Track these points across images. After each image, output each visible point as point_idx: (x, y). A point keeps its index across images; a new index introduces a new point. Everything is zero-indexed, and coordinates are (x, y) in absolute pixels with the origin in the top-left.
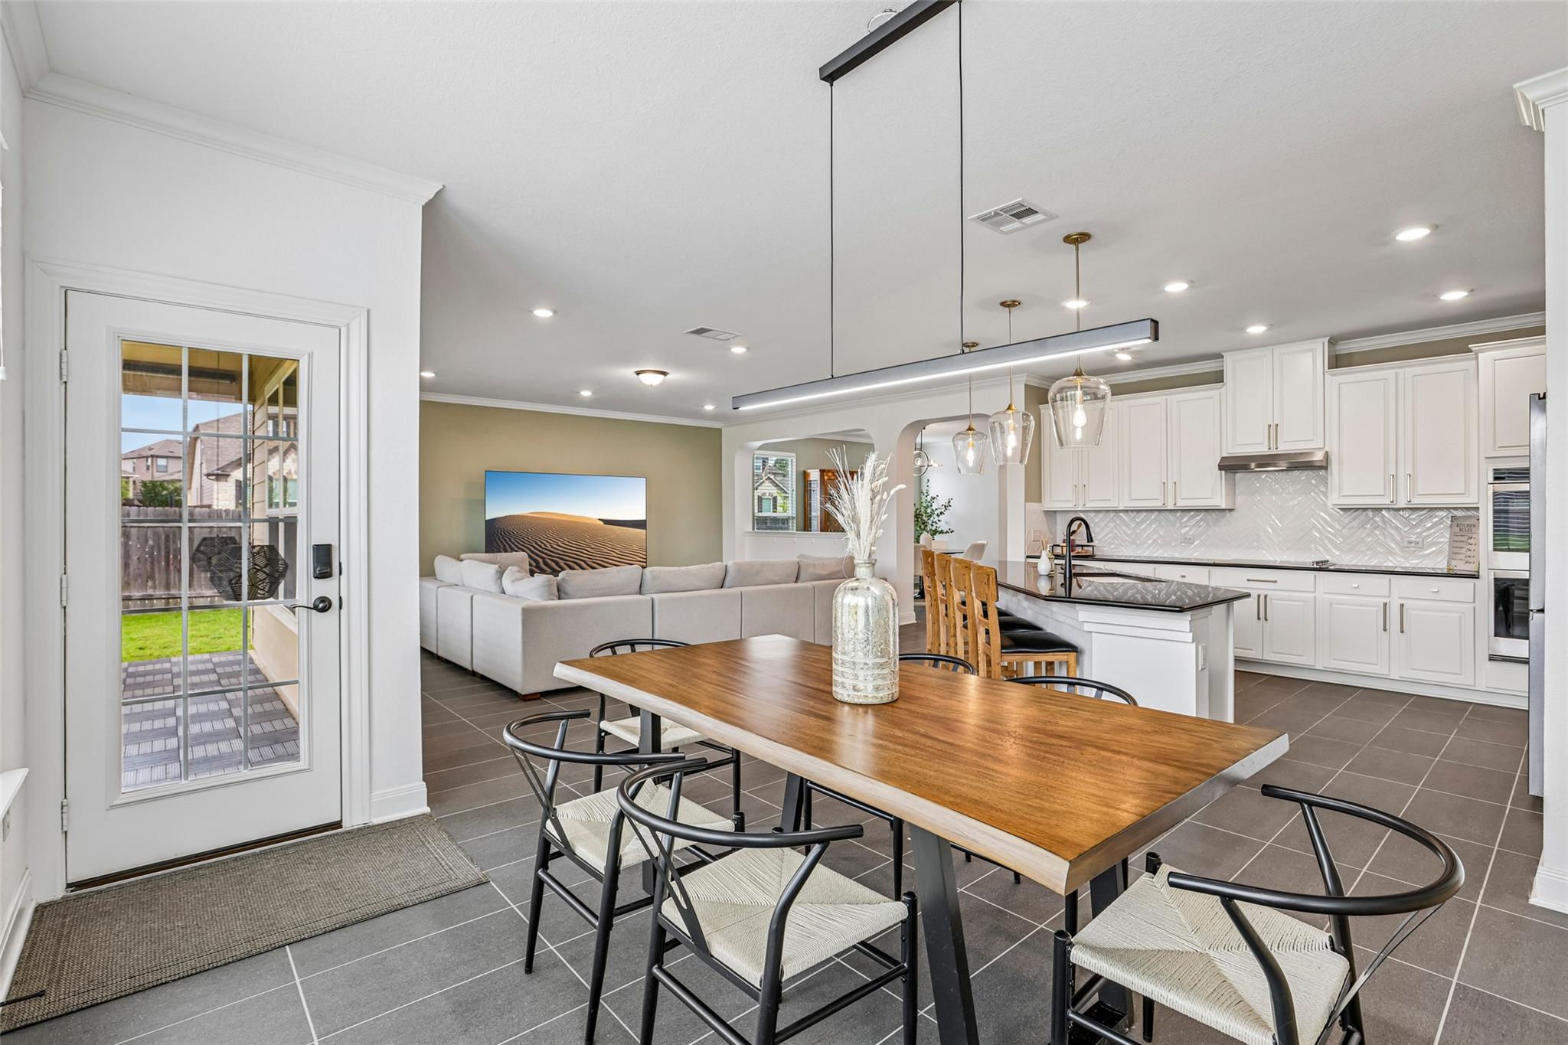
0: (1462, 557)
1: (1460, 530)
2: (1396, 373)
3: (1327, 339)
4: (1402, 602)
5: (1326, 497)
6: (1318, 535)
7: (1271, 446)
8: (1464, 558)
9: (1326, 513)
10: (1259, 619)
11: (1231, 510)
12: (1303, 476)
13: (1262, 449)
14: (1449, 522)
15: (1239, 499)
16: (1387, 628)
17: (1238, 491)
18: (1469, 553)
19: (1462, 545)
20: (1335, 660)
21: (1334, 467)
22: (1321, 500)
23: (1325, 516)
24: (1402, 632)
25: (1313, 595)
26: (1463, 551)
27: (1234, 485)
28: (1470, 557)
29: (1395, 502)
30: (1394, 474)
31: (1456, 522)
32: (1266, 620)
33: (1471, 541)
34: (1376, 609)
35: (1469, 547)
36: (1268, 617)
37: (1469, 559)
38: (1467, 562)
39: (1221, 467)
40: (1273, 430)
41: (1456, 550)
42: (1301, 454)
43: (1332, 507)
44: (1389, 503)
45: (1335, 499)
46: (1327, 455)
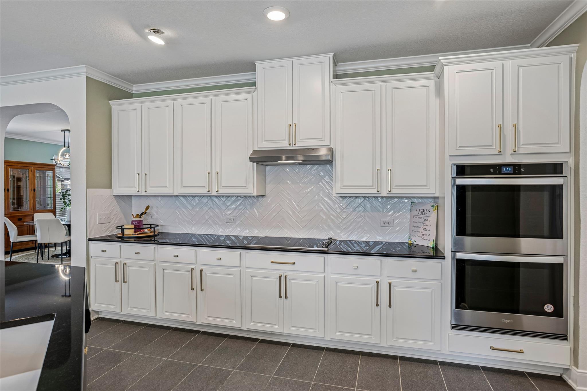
0: (420, 234)
1: (418, 214)
2: (381, 86)
3: (332, 55)
4: (390, 281)
5: (332, 188)
6: (324, 217)
7: (291, 143)
8: (421, 236)
9: (330, 199)
10: (280, 297)
11: (263, 196)
12: (315, 169)
13: (284, 145)
14: (409, 207)
15: (269, 187)
16: (379, 303)
17: (268, 180)
18: (425, 232)
19: (419, 225)
20: (340, 332)
21: (337, 162)
22: (327, 189)
23: (329, 201)
24: (390, 306)
25: (322, 275)
26: (421, 230)
27: (265, 176)
28: (426, 235)
29: (380, 192)
30: (380, 168)
31: (415, 207)
32: (286, 297)
33: (426, 223)
34: (370, 287)
35: (425, 227)
36: (288, 295)
37: (425, 237)
38: (424, 239)
39: (252, 159)
40: (292, 129)
41: (415, 229)
42: (313, 149)
43: (336, 195)
44: (376, 192)
45: (337, 189)
46: (331, 150)
